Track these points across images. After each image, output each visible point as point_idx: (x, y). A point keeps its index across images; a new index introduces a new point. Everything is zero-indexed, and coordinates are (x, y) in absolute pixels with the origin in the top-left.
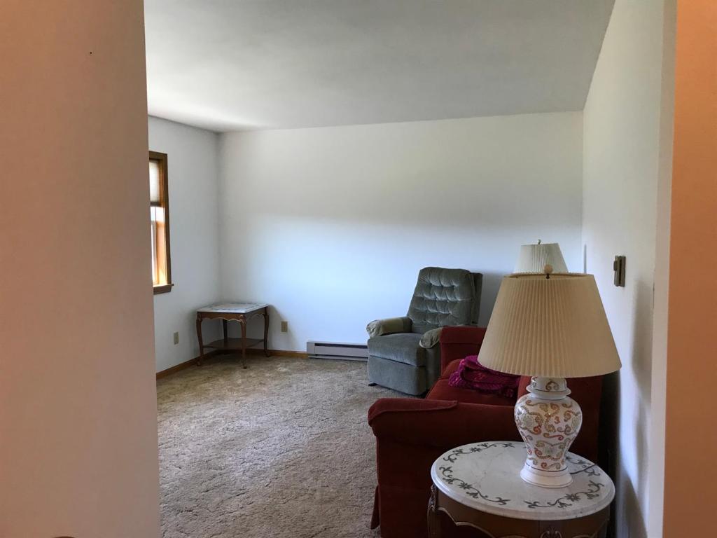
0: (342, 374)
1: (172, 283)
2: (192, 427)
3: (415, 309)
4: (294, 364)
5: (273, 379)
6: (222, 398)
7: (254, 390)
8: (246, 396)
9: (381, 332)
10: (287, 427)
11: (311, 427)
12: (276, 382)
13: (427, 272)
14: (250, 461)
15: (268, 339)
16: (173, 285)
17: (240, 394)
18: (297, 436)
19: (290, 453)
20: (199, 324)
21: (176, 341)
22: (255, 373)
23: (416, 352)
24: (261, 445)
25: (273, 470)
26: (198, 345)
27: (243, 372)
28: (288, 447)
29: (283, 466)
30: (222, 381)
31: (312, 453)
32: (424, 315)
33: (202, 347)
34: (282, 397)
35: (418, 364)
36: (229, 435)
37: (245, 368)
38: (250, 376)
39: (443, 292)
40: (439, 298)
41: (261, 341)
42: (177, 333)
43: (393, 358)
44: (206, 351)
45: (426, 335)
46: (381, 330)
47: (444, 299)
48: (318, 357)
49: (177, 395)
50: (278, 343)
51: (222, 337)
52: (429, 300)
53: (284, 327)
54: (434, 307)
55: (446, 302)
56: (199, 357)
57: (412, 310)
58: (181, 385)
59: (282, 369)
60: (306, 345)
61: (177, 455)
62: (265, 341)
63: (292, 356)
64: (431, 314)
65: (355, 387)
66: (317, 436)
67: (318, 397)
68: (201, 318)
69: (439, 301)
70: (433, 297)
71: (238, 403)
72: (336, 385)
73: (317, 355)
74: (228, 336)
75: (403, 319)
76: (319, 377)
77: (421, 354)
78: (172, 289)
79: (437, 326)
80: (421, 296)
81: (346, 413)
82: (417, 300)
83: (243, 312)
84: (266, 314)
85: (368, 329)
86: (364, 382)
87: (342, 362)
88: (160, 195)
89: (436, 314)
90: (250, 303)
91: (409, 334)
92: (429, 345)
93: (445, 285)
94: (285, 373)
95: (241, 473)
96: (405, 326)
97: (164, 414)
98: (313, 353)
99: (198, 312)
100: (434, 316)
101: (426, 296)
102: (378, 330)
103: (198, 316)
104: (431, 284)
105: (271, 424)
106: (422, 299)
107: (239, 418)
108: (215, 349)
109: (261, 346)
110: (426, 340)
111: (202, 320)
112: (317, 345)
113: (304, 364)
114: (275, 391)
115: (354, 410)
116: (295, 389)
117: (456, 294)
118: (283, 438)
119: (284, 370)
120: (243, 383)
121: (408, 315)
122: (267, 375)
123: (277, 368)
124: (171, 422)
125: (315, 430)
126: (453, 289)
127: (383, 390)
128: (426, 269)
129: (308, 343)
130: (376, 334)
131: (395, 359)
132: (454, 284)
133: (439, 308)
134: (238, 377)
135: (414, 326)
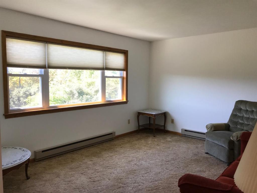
0: (194, 146)
1: (128, 100)
2: (123, 161)
3: (232, 120)
4: (175, 137)
5: (164, 143)
6: (139, 149)
7: (153, 147)
8: (150, 149)
9: (213, 129)
10: (161, 168)
11: (171, 170)
12: (164, 145)
13: (239, 103)
14: (138, 183)
15: (166, 125)
16: (128, 101)
17: (148, 148)
18: (163, 174)
19: (156, 183)
20: (138, 117)
21: (129, 122)
22: (157, 140)
23: (228, 142)
24: (146, 175)
25: (146, 190)
26: (138, 125)
27: (153, 138)
28: (156, 179)
29: (151, 189)
30: (143, 141)
31: (167, 185)
32: (236, 123)
33: (139, 126)
34: (164, 153)
35: (229, 148)
36: (135, 167)
37: (154, 137)
38: (155, 141)
39: (248, 113)
40: (245, 116)
41: (163, 126)
42: (129, 120)
43: (217, 142)
44: (141, 128)
45: (234, 134)
46: (213, 128)
47: (248, 116)
48: (186, 136)
49: (124, 145)
50: (170, 128)
51: (148, 123)
52: (240, 116)
53: (173, 121)
54: (242, 120)
55: (249, 118)
56: (137, 130)
57: (230, 120)
58: (127, 140)
59: (169, 139)
60: (181, 130)
61: (111, 173)
62: (164, 126)
63: (175, 134)
64: (240, 123)
65: (198, 153)
66: (172, 176)
67: (180, 155)
68: (139, 114)
69: (245, 117)
70: (242, 115)
71: (145, 152)
72: (190, 151)
73: (185, 135)
74: (151, 122)
75: (225, 124)
76: (183, 145)
77: (231, 143)
78: (128, 103)
79: (243, 130)
80: (236, 114)
81: (190, 166)
82: (233, 116)
83: (154, 114)
84: (165, 115)
85: (207, 127)
86: (203, 151)
87: (196, 140)
88: (125, 66)
89: (243, 124)
90: (159, 110)
91: (227, 132)
92: (236, 139)
93: (249, 109)
94: (169, 141)
95: (131, 189)
96: (226, 128)
97: (116, 153)
98: (184, 134)
99: (138, 112)
100: (242, 124)
101: (238, 114)
102: (211, 128)
103: (138, 114)
104: (241, 109)
105: (155, 165)
106: (236, 115)
107: (142, 159)
108: (144, 127)
109: (162, 128)
110: (234, 136)
111: (139, 115)
112: (186, 130)
113: (179, 138)
114: (162, 149)
115: (194, 165)
116: (171, 150)
117: (254, 115)
118: (157, 174)
119: (170, 140)
120: (151, 143)
121: (228, 122)
122: (162, 141)
123: (167, 138)
124: (116, 157)
125: (172, 172)
126: (253, 112)
127: (211, 157)
128: (239, 101)
129: (181, 129)
130: (210, 130)
131: (218, 143)
132: (254, 109)
133: (245, 120)
134: (150, 140)
135: (231, 128)
